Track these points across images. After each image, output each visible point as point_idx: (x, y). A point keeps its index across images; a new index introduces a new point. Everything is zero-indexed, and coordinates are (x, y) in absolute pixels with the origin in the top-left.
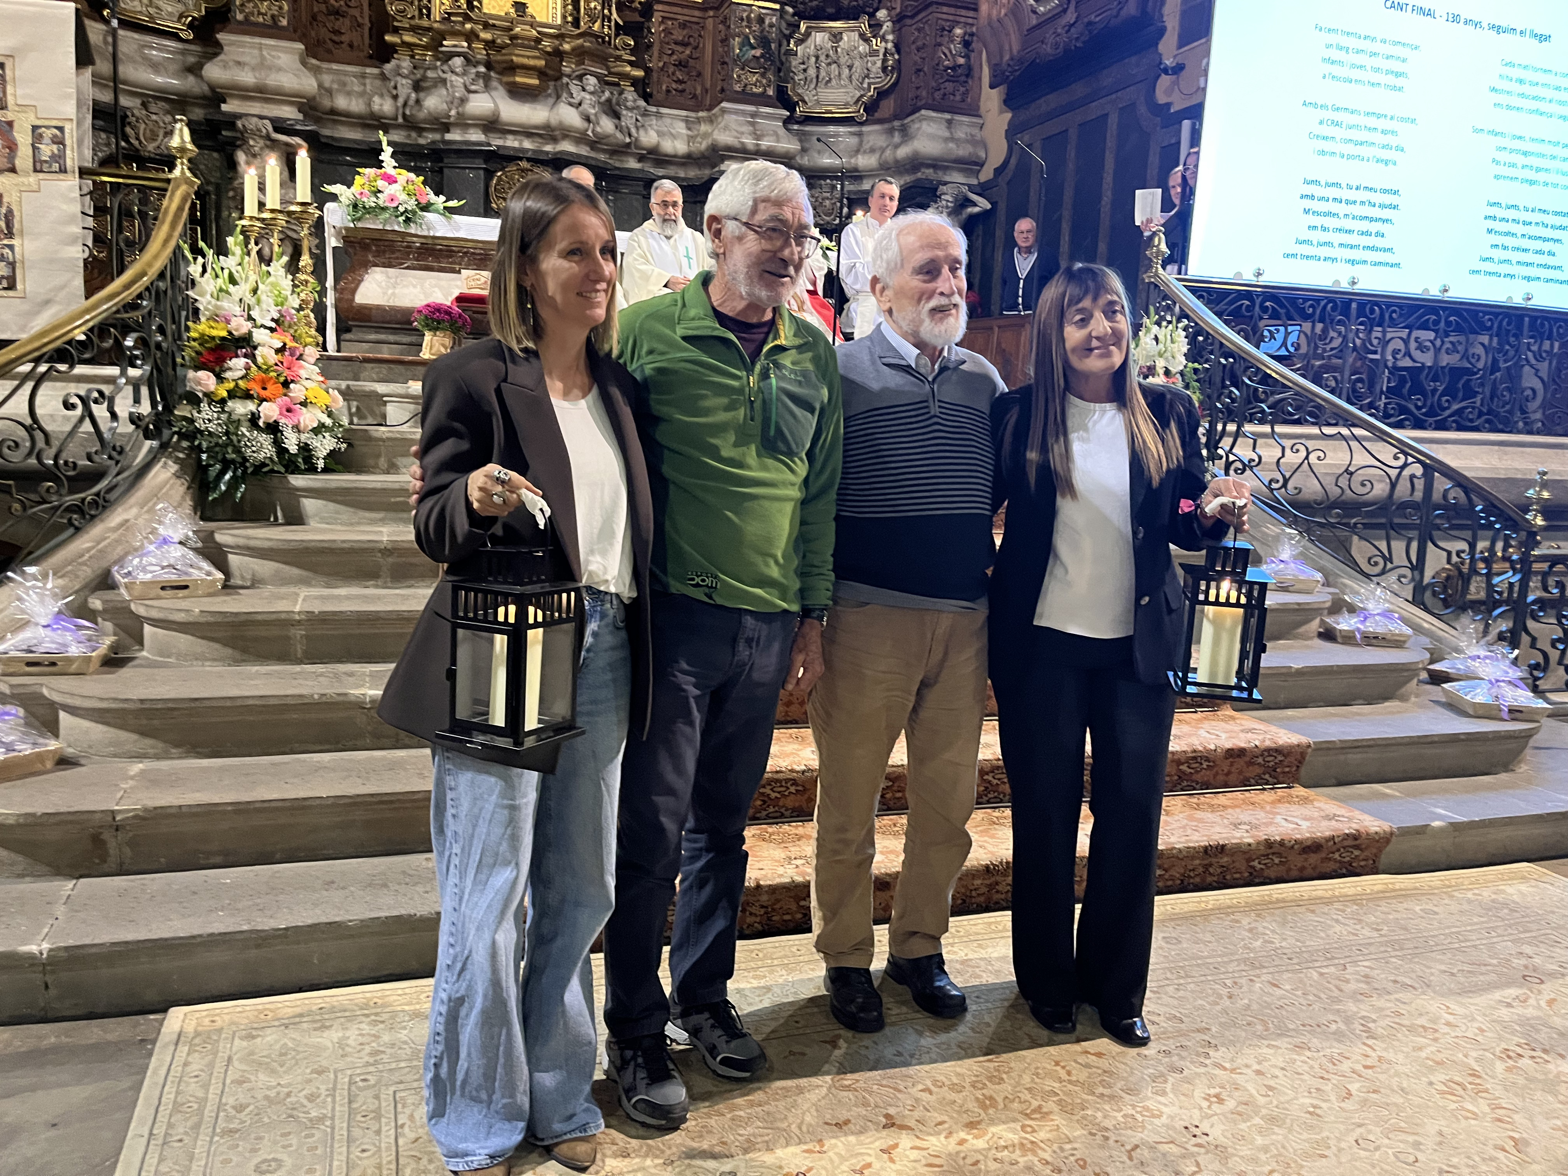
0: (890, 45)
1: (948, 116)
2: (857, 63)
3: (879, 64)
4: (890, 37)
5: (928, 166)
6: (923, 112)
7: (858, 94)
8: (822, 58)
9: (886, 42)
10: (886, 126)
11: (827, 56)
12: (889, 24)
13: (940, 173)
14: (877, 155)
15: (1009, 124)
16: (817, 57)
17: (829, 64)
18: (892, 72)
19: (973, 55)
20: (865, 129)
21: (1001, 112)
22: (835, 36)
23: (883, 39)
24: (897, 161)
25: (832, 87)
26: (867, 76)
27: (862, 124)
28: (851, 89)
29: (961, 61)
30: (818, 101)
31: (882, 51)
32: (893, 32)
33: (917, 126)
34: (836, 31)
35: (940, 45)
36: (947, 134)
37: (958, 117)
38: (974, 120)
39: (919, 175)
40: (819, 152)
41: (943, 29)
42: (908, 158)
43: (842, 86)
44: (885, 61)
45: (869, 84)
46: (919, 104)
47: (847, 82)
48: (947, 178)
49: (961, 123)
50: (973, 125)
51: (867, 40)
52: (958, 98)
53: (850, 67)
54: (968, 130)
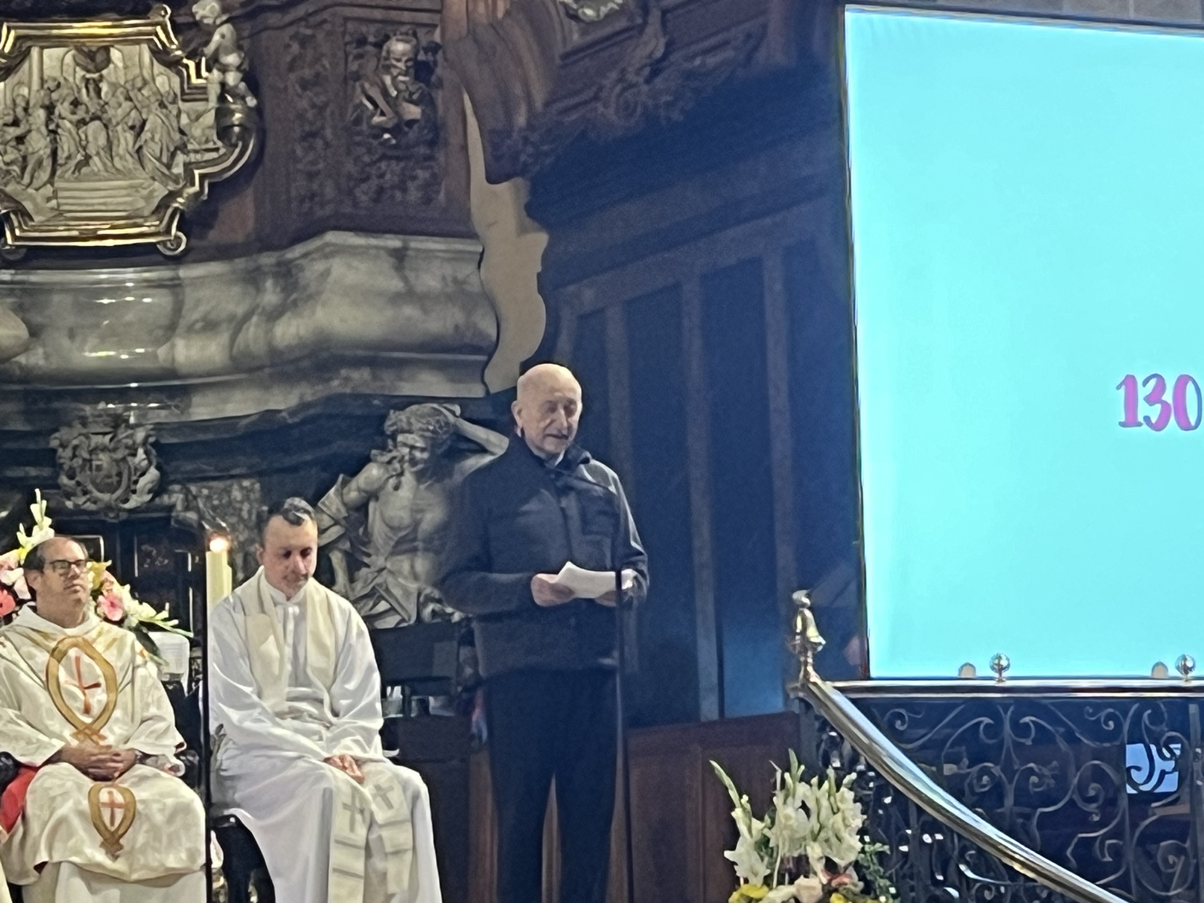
0: (232, 78)
1: (394, 242)
2: (154, 120)
3: (210, 118)
4: (232, 59)
5: (357, 363)
6: (331, 237)
7: (161, 191)
8: (63, 109)
9: (224, 70)
10: (241, 263)
11: (76, 103)
12: (226, 29)
13: (387, 376)
14: (224, 338)
15: (545, 257)
16: (50, 109)
17: (83, 122)
18: (244, 137)
19: (439, 96)
20: (184, 272)
21: (522, 230)
22: (91, 56)
23: (214, 62)
24: (274, 353)
25: (95, 176)
26: (182, 148)
27: (177, 260)
28: (142, 178)
29: (413, 112)
30: (59, 213)
31: (214, 91)
32: (238, 47)
33: (319, 266)
34: (93, 44)
35: (357, 77)
36: (396, 284)
37: (418, 243)
38: (459, 245)
39: (336, 385)
40: (72, 335)
41: (362, 42)
42: (302, 345)
43: (121, 174)
44: (222, 113)
45: (188, 167)
46: (320, 213)
47: (131, 162)
48: (407, 389)
49: (429, 255)
50: (458, 257)
51: (174, 65)
52: (414, 195)
53: (138, 129)
54: (448, 270)
